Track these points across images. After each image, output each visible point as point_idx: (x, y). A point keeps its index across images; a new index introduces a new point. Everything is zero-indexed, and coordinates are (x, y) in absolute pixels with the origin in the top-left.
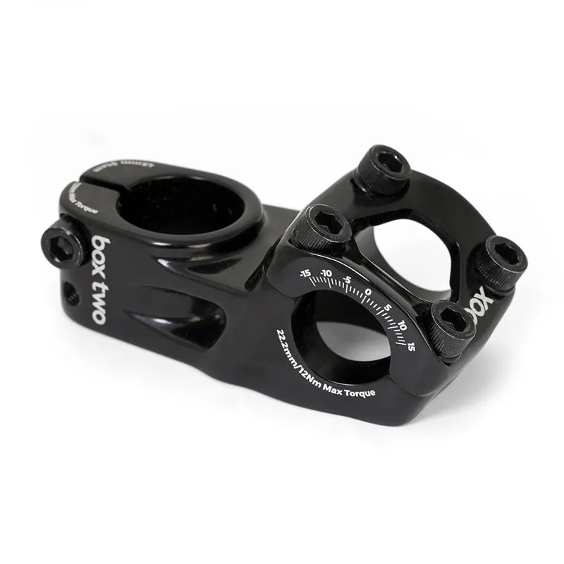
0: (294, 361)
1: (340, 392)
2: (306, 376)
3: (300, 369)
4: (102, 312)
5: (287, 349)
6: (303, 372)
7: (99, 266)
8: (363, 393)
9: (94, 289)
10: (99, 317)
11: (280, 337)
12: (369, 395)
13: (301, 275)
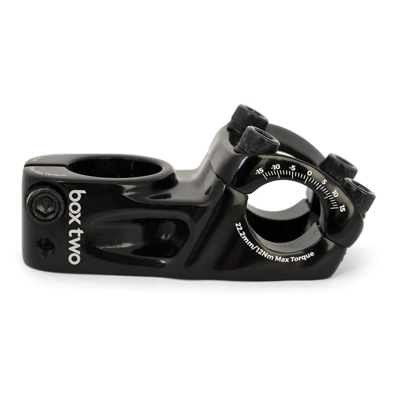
0: (251, 244)
1: (287, 260)
2: (262, 253)
3: (257, 249)
4: (77, 254)
5: (245, 237)
6: (259, 251)
7: (75, 215)
8: (304, 256)
9: (70, 235)
10: (74, 259)
11: (238, 229)
12: (309, 256)
13: (257, 173)
